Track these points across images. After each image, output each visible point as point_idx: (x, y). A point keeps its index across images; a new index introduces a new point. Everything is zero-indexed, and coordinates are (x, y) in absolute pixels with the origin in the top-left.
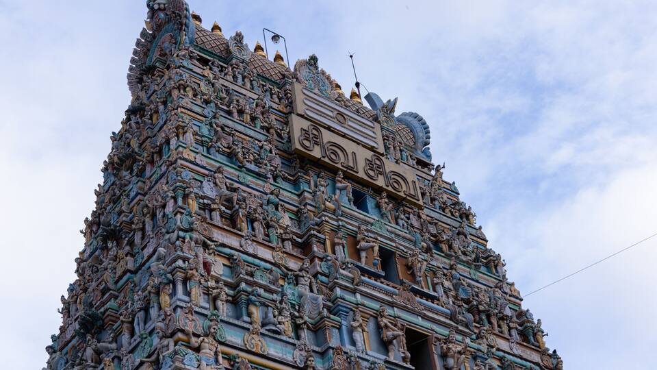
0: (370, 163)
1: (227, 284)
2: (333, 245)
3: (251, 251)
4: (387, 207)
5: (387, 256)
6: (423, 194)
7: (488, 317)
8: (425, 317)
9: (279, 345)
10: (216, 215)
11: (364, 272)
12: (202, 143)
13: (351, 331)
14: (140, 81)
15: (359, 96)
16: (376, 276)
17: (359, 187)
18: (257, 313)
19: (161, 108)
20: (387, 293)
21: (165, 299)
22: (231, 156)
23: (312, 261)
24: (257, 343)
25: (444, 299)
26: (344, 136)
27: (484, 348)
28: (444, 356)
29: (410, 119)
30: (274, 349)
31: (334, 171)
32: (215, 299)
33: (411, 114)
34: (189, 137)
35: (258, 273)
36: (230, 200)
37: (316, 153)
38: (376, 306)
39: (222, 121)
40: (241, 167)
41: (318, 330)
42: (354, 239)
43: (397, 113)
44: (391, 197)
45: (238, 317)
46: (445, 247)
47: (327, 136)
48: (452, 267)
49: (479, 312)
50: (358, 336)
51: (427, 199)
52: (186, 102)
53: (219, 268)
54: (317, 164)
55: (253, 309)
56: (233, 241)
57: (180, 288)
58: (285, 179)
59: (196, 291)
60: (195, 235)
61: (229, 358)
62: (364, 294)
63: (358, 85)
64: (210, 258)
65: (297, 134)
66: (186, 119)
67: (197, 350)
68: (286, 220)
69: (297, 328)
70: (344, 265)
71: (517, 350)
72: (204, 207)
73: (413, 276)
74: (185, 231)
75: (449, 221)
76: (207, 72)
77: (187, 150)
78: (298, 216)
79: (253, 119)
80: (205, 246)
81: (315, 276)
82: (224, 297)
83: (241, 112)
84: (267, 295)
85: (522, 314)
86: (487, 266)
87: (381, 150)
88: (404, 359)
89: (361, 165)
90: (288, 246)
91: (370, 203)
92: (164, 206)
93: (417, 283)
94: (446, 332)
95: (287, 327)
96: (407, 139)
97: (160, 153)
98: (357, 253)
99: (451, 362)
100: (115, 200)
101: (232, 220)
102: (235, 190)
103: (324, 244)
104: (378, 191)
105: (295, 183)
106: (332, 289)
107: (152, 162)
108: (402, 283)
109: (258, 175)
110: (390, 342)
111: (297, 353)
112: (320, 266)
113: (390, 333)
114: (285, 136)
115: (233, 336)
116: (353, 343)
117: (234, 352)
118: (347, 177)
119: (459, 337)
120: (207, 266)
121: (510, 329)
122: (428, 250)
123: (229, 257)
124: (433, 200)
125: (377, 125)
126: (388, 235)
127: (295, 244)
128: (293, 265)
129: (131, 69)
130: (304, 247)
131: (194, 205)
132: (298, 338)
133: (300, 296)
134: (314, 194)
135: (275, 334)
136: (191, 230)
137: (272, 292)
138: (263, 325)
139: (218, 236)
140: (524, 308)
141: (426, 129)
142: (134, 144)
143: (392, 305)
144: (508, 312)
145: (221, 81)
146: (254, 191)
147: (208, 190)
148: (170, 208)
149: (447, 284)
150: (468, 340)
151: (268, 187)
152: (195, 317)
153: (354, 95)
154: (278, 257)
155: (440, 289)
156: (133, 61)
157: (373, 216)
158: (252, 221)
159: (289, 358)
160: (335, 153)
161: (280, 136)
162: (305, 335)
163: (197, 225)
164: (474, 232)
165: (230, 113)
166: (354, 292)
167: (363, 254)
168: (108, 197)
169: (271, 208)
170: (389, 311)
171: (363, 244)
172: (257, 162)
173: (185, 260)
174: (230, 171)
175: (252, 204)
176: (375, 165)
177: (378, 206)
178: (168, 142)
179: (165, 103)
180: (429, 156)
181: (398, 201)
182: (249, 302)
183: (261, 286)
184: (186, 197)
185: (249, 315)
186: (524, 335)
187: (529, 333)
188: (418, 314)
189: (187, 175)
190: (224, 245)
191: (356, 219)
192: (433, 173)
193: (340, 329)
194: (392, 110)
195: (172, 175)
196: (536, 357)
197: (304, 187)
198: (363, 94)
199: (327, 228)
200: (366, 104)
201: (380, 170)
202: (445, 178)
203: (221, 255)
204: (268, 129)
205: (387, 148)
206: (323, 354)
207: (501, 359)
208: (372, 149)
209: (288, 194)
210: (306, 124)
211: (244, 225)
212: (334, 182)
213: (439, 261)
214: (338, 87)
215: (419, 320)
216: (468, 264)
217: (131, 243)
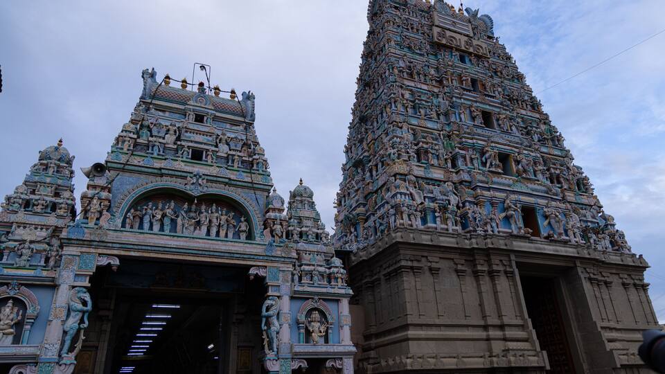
0: (466, 42)
1: (411, 101)
2: (452, 80)
3: (419, 87)
4: (474, 60)
5: (474, 82)
6: (490, 52)
7: (517, 101)
8: (490, 105)
9: (431, 122)
10: (405, 74)
11: (464, 89)
12: (398, 44)
13: (460, 114)
14: (372, 20)
15: (462, 10)
16: (470, 91)
17: (462, 53)
18: (422, 111)
19: (381, 31)
20: (474, 97)
21: (388, 109)
22: (409, 48)
23: (443, 87)
24: (423, 123)
25: (498, 96)
26: (455, 32)
27: (515, 115)
28: (498, 120)
29: (485, 18)
30: (430, 125)
31: (451, 48)
32: (407, 107)
33: (485, 15)
34: (393, 43)
35: (422, 96)
36: (410, 67)
37: (444, 42)
38: (469, 103)
39: (405, 33)
40: (414, 53)
41: (446, 115)
42: (460, 76)
43: (479, 16)
44: (476, 56)
45: (416, 114)
46: (499, 74)
47: (448, 33)
48: (502, 82)
49: (514, 100)
50: (462, 116)
51: (492, 54)
52: (389, 28)
53: (407, 95)
54: (444, 46)
55: (421, 110)
56: (412, 84)
57: (393, 105)
58: (432, 54)
59: (399, 106)
60: (397, 84)
61: (413, 129)
62: (465, 99)
63: (461, 5)
64: (404, 92)
65: (435, 35)
66: (391, 35)
67: (401, 128)
68: (432, 72)
69: (438, 115)
70: (456, 88)
71: (529, 114)
72: (400, 71)
73: (485, 88)
74: (394, 82)
75: (501, 62)
76: (398, 13)
77: (392, 49)
78: (437, 69)
79: (417, 30)
80: (402, 87)
81: (445, 94)
82: (410, 106)
83: (412, 28)
84: (427, 104)
85: (533, 99)
86: (518, 79)
87: (472, 35)
88: (481, 123)
89: (463, 43)
90: (434, 82)
91: (467, 60)
92: (385, 73)
93: (487, 91)
94: (498, 110)
95: (434, 115)
96: (482, 27)
97: (382, 51)
98: (461, 82)
99: (500, 122)
100: (367, 71)
101: (411, 75)
102: (412, 62)
103: (448, 80)
104: (470, 54)
105: (436, 55)
106: (451, 98)
107: (379, 54)
108: (481, 92)
109: (421, 55)
110: (476, 117)
111: (439, 125)
112: (446, 90)
113: (475, 114)
114: (431, 36)
115: (414, 122)
116: (461, 119)
117: (415, 127)
118: (457, 50)
119: (504, 112)
120: (403, 95)
121: (527, 105)
122: (492, 77)
123: (411, 90)
124: (494, 53)
125: (470, 24)
126: (474, 72)
127: (437, 81)
128: (436, 90)
129: (368, 14)
130: (440, 82)
131: (396, 71)
132: (439, 119)
133: (439, 102)
134: (443, 59)
135: (430, 119)
136: (396, 82)
137: (428, 102)
138: (425, 116)
139: (406, 83)
140: (533, 95)
141: (491, 21)
142: (372, 47)
143: (476, 102)
144: (526, 98)
145: (404, 16)
146: (419, 61)
147: (402, 64)
148: (387, 74)
149: (500, 89)
150: (508, 113)
151: (425, 59)
152: (400, 116)
153: (460, 10)
154: (430, 88)
155: (497, 93)
156: (368, 10)
157: (468, 65)
158: (419, 74)
159: (436, 127)
160: (452, 40)
161: (428, 35)
162: (442, 117)
163: (398, 79)
164: (512, 65)
165: (408, 29)
166: (460, 98)
167: (464, 82)
168: (365, 68)
169: (426, 68)
170: (475, 104)
171: (464, 78)
172: (420, 49)
173: (394, 94)
174: (409, 54)
175: (419, 67)
176: (469, 44)
177: (470, 60)
178: (384, 46)
179: (382, 29)
180: (493, 34)
181: (479, 57)
182: (419, 107)
183: (424, 100)
184: (393, 68)
185: (420, 112)
186: (533, 107)
187: (535, 105)
188: (487, 104)
189: (393, 59)
190: (408, 86)
191: (461, 68)
192: (495, 41)
193: (455, 114)
194: (477, 14)
195: (387, 60)
196: (538, 116)
197: (439, 57)
198: (464, 9)
199: (449, 73)
200: (465, 14)
201: (471, 45)
202: (500, 43)
203: (407, 90)
204: (423, 34)
205: (475, 34)
206: (448, 124)
207: (522, 118)
208: (467, 36)
209: (433, 61)
210: (439, 30)
211: (416, 76)
212: (452, 53)
213: (497, 80)
214: (453, 7)
215: (488, 107)
216: (509, 80)
217: (374, 87)
